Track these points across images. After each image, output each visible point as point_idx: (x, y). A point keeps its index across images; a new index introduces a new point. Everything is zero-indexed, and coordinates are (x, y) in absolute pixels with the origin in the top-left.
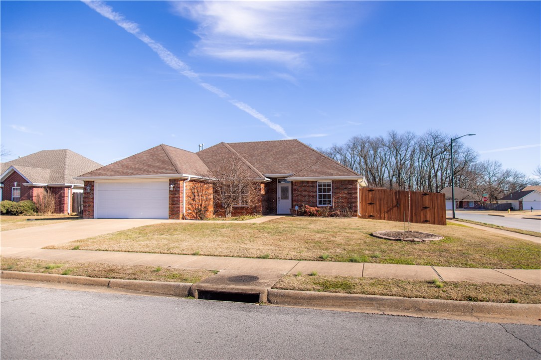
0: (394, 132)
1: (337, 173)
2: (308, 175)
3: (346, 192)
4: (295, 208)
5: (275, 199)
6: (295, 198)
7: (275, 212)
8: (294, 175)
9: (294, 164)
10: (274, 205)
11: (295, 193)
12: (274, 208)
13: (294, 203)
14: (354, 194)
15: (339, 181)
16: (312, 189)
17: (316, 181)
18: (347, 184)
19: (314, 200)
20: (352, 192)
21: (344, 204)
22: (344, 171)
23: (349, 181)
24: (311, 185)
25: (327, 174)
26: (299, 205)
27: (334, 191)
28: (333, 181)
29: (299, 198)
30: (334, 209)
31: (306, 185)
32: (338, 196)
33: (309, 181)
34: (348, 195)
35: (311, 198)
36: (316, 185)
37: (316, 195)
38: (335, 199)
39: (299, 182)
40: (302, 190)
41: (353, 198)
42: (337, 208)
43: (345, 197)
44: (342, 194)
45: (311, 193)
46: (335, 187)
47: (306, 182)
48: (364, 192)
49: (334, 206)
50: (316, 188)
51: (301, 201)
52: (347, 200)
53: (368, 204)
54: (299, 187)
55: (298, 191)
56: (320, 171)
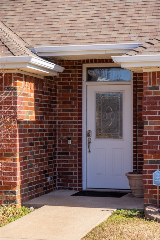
4: (151, 177)
5: (75, 138)
6: (152, 138)
7: (75, 181)
8: (147, 45)
9: (143, 11)
10: (71, 158)
11: (149, 118)
12: (72, 169)
13: (147, 157)
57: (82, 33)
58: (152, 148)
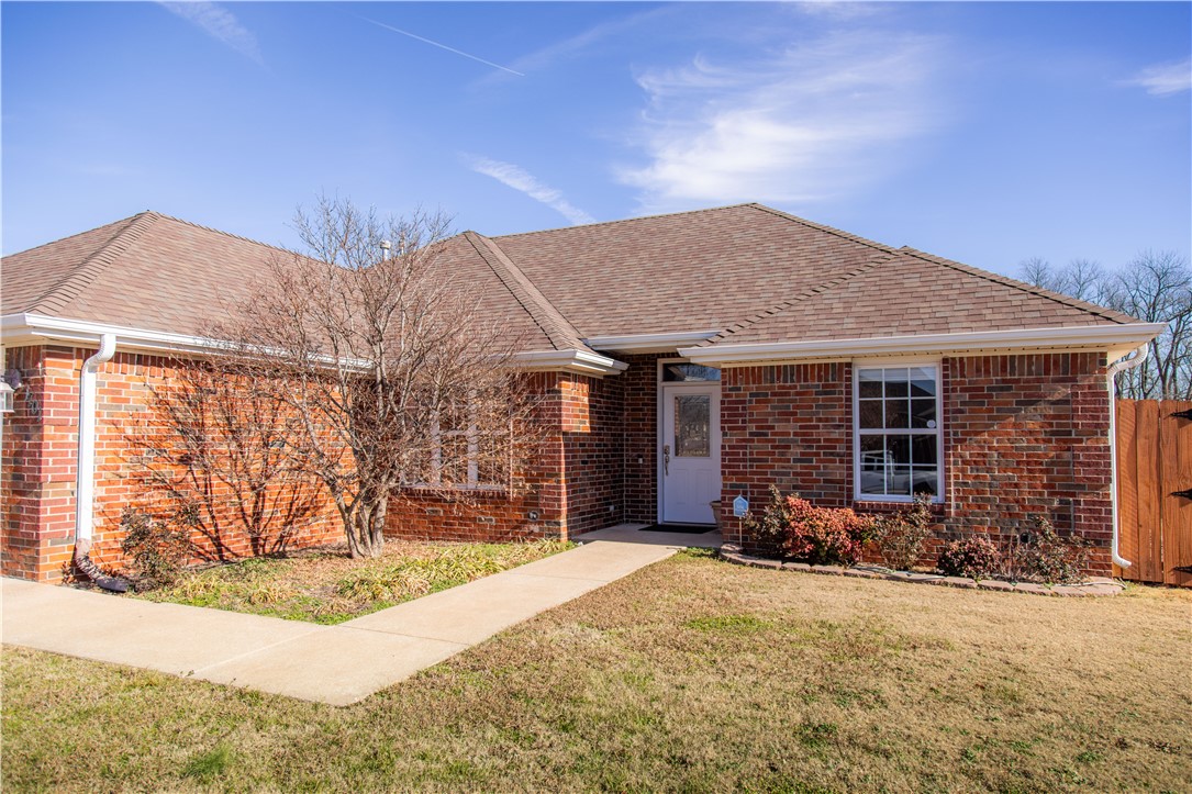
0: (1039, 262)
1: (976, 317)
2: (802, 331)
4: (732, 505)
5: (647, 456)
6: (733, 454)
7: (648, 512)
8: (726, 334)
9: (734, 288)
10: (643, 481)
12: (643, 497)
13: (727, 479)
14: (1084, 438)
15: (987, 359)
16: (826, 407)
17: (849, 365)
18: (1038, 380)
19: (838, 468)
20: (1076, 425)
21: (1020, 493)
22: (1014, 303)
23: (1047, 357)
24: (817, 383)
25: (910, 323)
26: (752, 493)
27: (955, 419)
28: (945, 360)
29: (751, 453)
30: (957, 521)
31: (790, 387)
32: (982, 448)
33: (805, 366)
34: (1045, 441)
35: (818, 454)
36: (849, 387)
37: (845, 437)
38: (964, 462)
39: (753, 368)
40: (769, 414)
41: (1081, 459)
42: (972, 514)
43: (1028, 456)
44: (1008, 434)
45: (817, 427)
46: (959, 397)
47: (792, 366)
48: (1143, 425)
49: (953, 503)
50: (849, 400)
51: (766, 473)
52: (1041, 471)
53: (1175, 500)
54: (751, 395)
55: (747, 418)
56: (867, 309)
57: (652, 320)
58: (734, 467)
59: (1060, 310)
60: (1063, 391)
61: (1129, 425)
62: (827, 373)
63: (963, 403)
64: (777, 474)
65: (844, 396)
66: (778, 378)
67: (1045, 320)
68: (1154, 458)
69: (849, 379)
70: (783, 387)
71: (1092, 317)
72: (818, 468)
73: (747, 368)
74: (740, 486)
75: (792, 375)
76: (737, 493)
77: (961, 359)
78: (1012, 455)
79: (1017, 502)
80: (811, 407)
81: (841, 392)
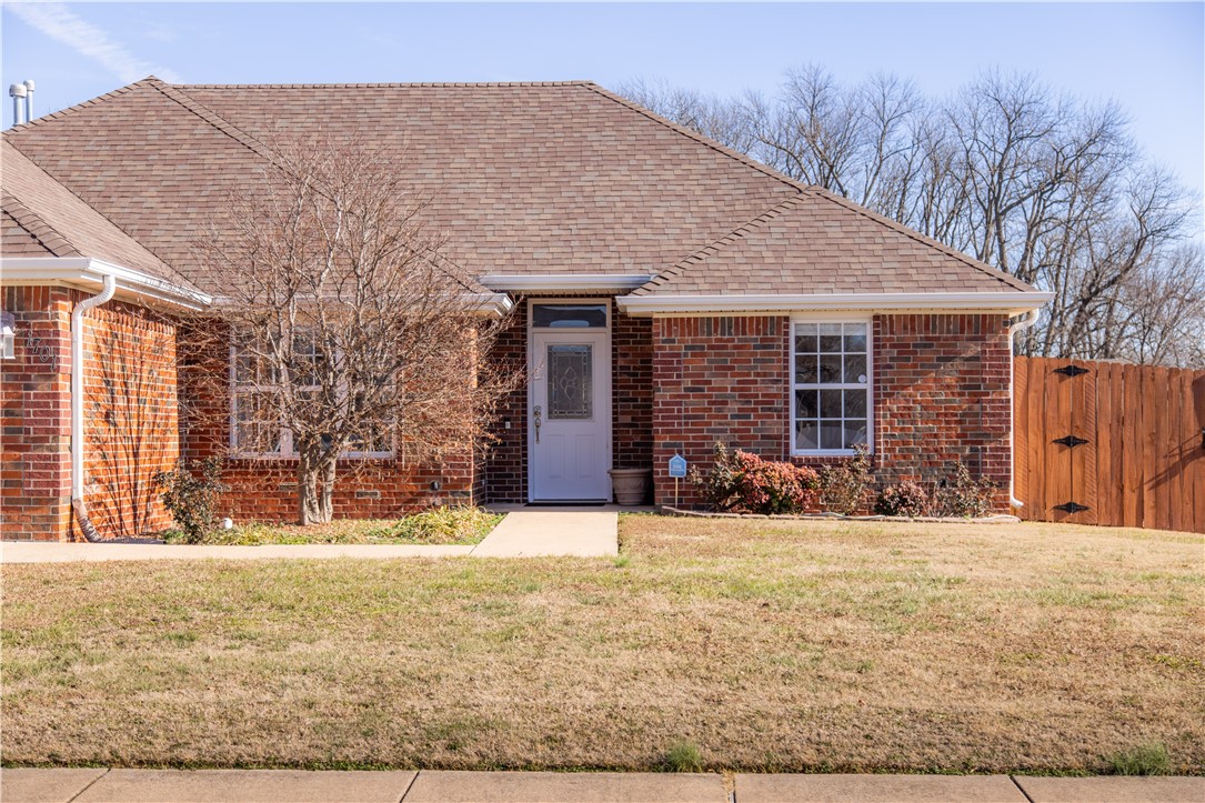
0: (817, 73)
1: (903, 276)
2: (743, 283)
3: (949, 380)
4: (667, 465)
5: (517, 419)
6: (667, 411)
7: (518, 488)
8: (657, 280)
10: (512, 451)
11: (663, 383)
12: (511, 469)
13: (659, 438)
14: (991, 391)
15: (913, 317)
16: (764, 361)
17: (787, 319)
18: (956, 339)
19: (776, 423)
20: (984, 380)
21: (939, 442)
22: (935, 264)
23: (963, 316)
24: (755, 336)
25: (847, 279)
26: (687, 452)
27: (885, 374)
28: (876, 317)
29: (686, 410)
30: (885, 471)
31: (728, 341)
32: (908, 401)
33: (744, 319)
34: (960, 394)
35: (755, 410)
36: (786, 341)
37: (782, 392)
38: (892, 415)
39: (689, 319)
40: (705, 368)
41: (988, 410)
42: (898, 464)
43: (946, 408)
44: (929, 388)
45: (755, 382)
46: (889, 353)
47: (730, 318)
48: (1033, 380)
49: (882, 454)
50: (786, 354)
51: (702, 431)
52: (956, 422)
53: (1056, 447)
54: (686, 347)
55: (682, 372)
56: (800, 261)
58: (668, 425)
59: (975, 275)
60: (974, 349)
61: (1023, 380)
62: (765, 326)
63: (892, 359)
64: (714, 431)
65: (782, 351)
66: (716, 331)
67: (963, 284)
68: (1041, 409)
69: (787, 334)
70: (721, 340)
71: (998, 283)
72: (756, 424)
73: (682, 319)
74: (674, 445)
75: (730, 327)
76: (673, 453)
77: (891, 316)
78: (933, 408)
79: (936, 451)
80: (749, 361)
81: (779, 347)
